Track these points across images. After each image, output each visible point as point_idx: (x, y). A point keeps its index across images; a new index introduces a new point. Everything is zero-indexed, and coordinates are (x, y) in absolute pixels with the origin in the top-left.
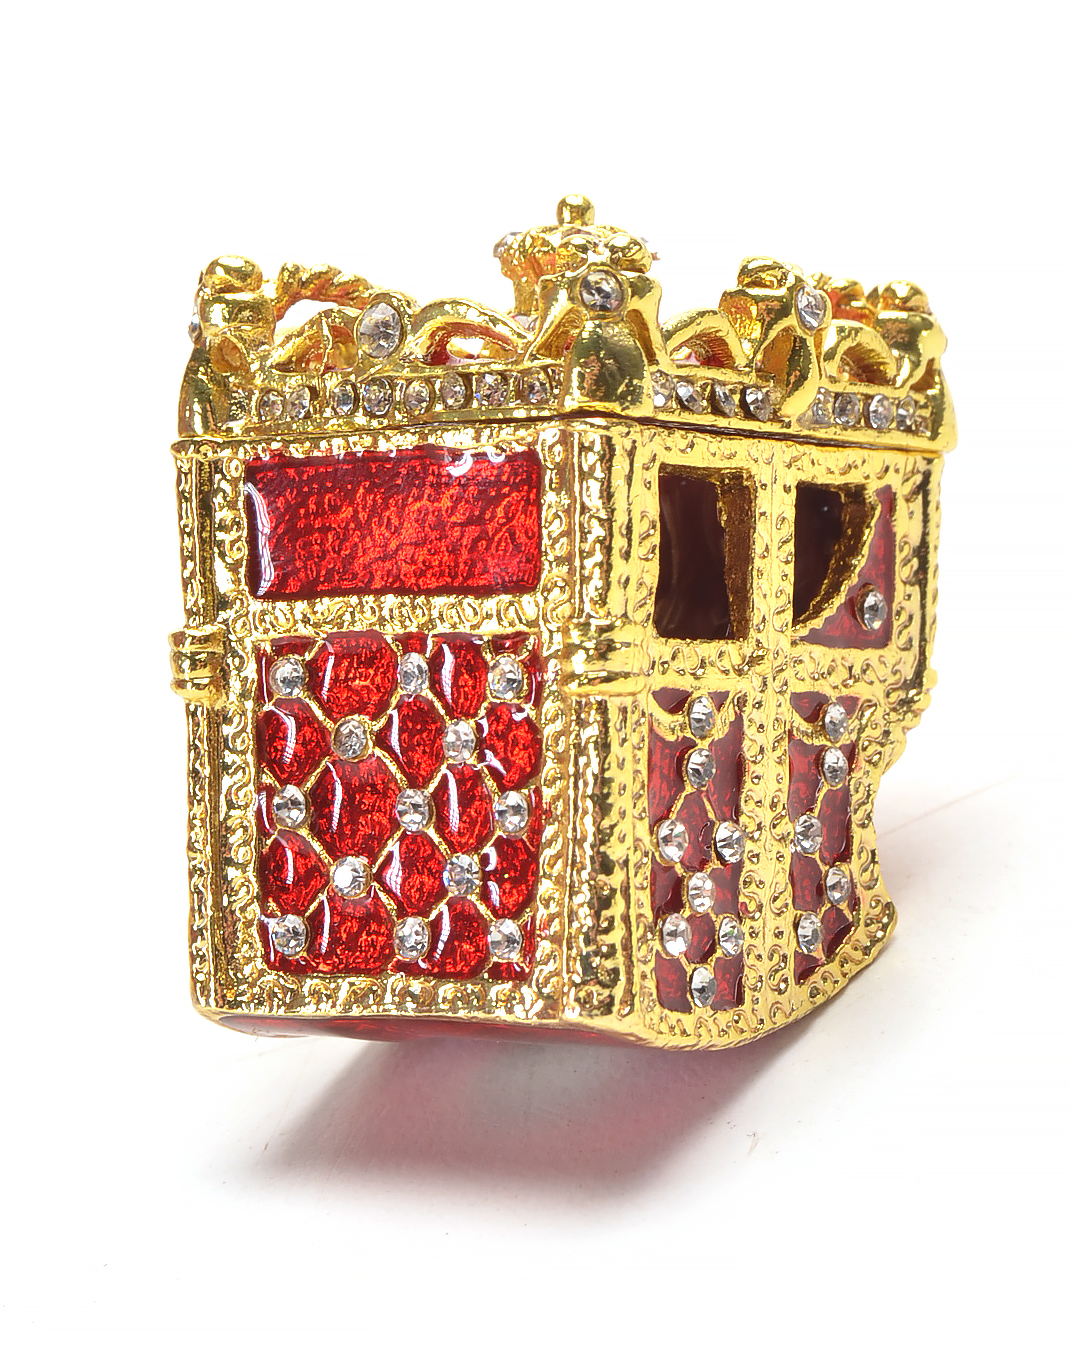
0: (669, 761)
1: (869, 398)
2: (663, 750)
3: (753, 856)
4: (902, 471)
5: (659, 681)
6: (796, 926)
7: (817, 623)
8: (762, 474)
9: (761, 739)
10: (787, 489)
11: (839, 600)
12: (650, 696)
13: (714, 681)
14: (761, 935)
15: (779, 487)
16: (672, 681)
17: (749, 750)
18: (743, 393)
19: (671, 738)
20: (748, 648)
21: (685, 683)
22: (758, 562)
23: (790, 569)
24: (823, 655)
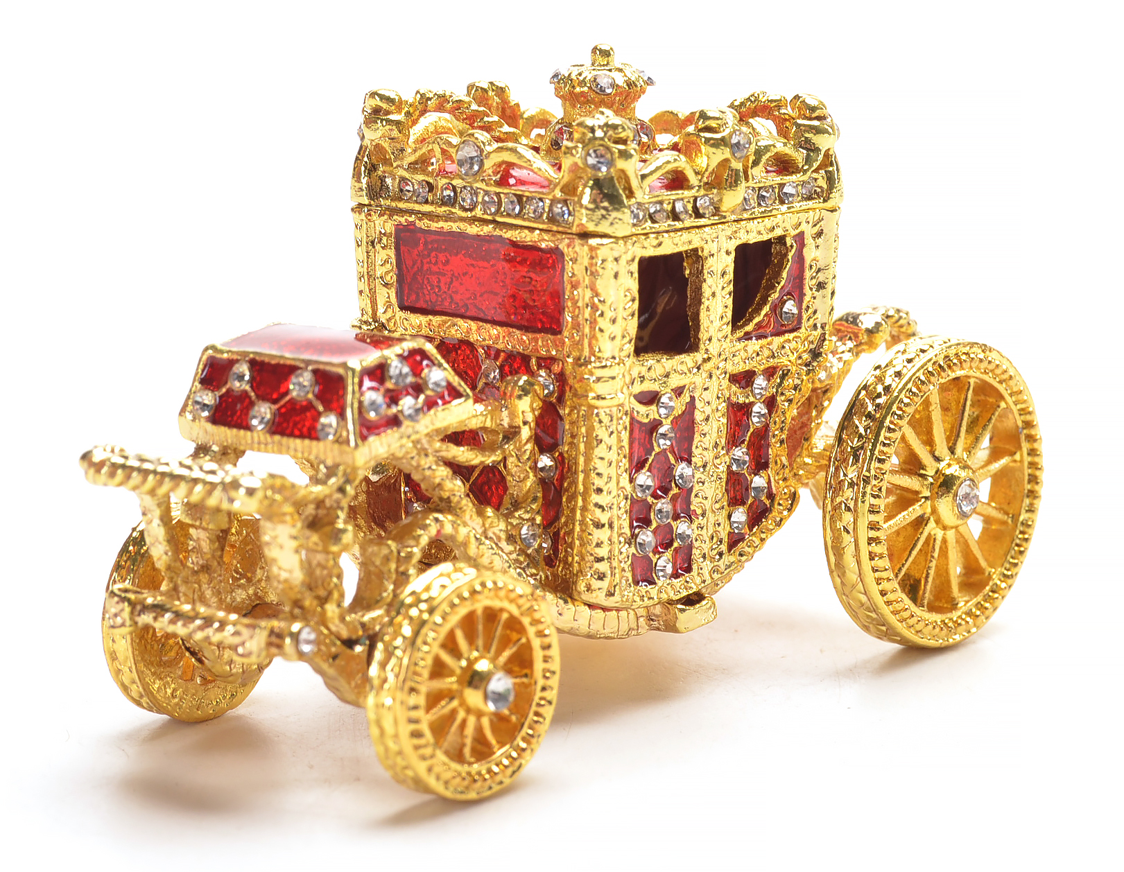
0: (644, 433)
1: (782, 186)
2: (640, 428)
3: (701, 482)
4: (811, 223)
5: (637, 388)
6: (729, 516)
7: (749, 328)
8: (710, 247)
9: (708, 410)
10: (728, 253)
11: (766, 309)
12: (632, 398)
13: (675, 381)
14: (705, 528)
15: (723, 252)
16: (648, 386)
17: (699, 416)
18: (695, 201)
19: (646, 421)
20: (699, 356)
21: (655, 387)
22: (706, 303)
23: (730, 302)
24: (754, 345)
